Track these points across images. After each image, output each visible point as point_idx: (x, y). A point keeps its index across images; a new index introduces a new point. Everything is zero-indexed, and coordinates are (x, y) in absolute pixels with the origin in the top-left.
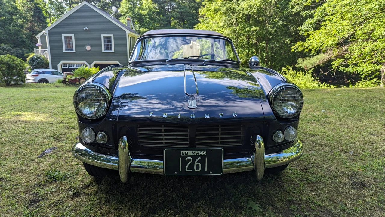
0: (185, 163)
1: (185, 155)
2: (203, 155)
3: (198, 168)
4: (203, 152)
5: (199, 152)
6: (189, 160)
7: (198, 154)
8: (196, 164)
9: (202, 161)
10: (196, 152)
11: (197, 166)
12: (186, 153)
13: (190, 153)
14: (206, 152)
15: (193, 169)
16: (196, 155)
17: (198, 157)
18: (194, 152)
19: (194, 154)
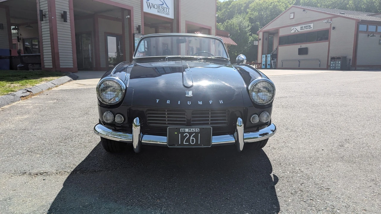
0: (183, 138)
1: (183, 131)
2: (197, 131)
3: (193, 142)
4: (196, 130)
5: (194, 129)
6: (186, 135)
7: (193, 131)
8: (191, 138)
9: (196, 137)
10: (192, 129)
11: (193, 140)
12: (184, 130)
13: (187, 130)
14: (199, 130)
15: (190, 143)
16: (191, 131)
17: (193, 133)
18: (190, 129)
19: (190, 131)
